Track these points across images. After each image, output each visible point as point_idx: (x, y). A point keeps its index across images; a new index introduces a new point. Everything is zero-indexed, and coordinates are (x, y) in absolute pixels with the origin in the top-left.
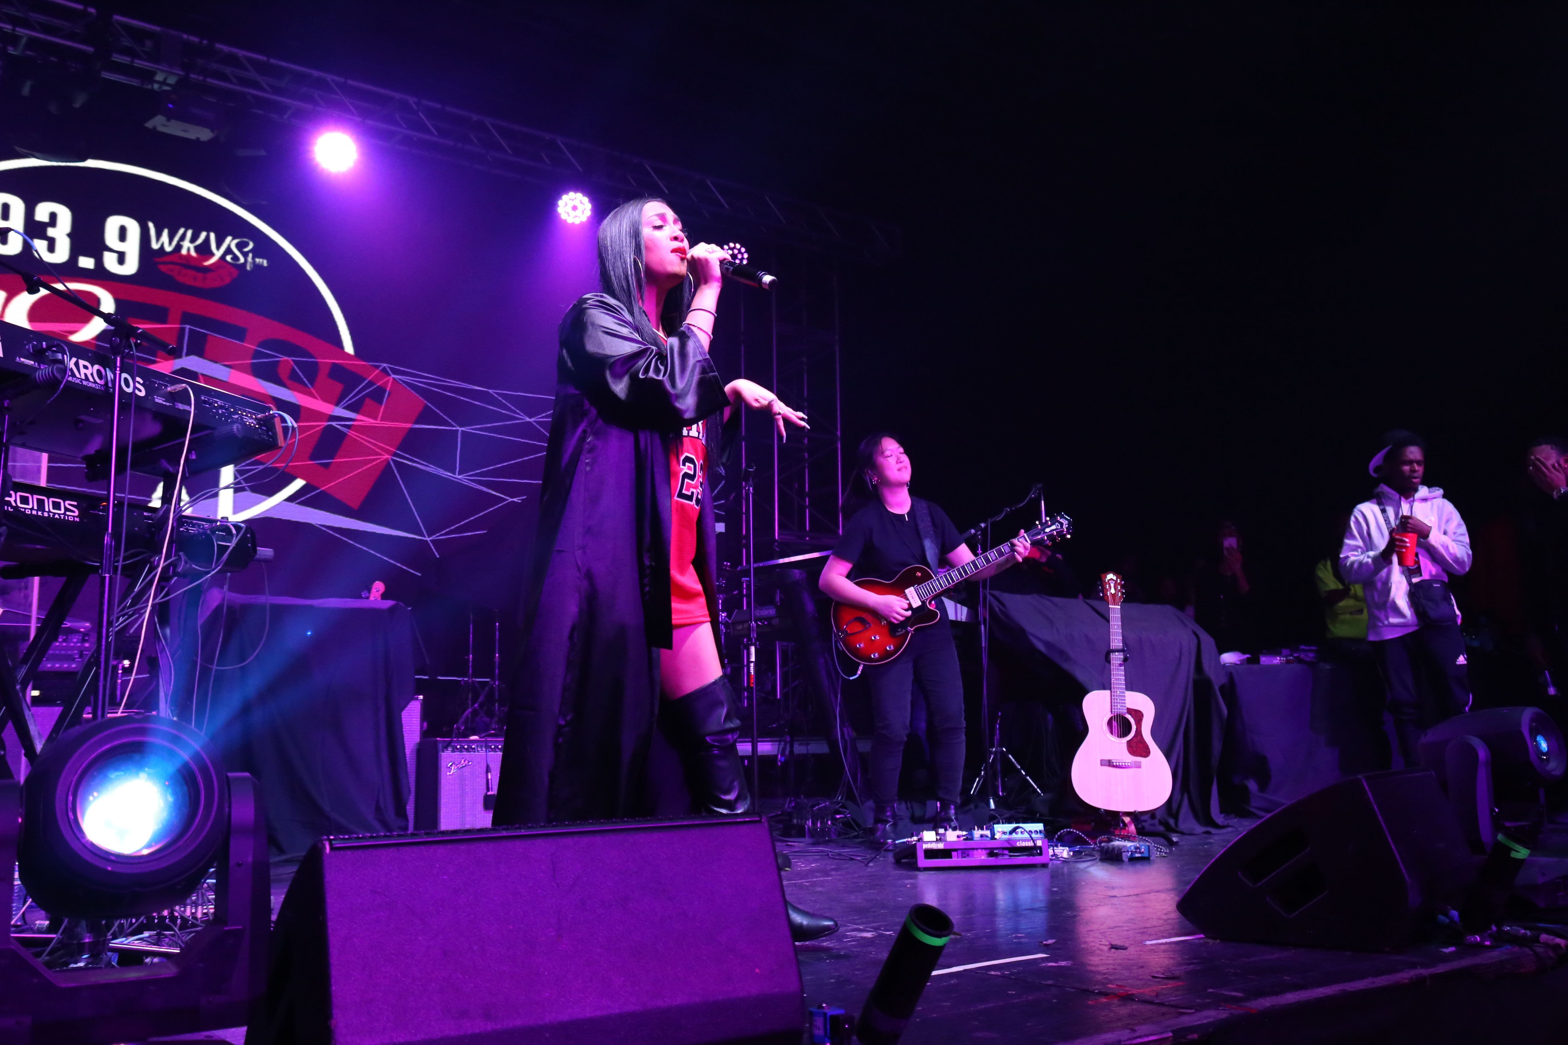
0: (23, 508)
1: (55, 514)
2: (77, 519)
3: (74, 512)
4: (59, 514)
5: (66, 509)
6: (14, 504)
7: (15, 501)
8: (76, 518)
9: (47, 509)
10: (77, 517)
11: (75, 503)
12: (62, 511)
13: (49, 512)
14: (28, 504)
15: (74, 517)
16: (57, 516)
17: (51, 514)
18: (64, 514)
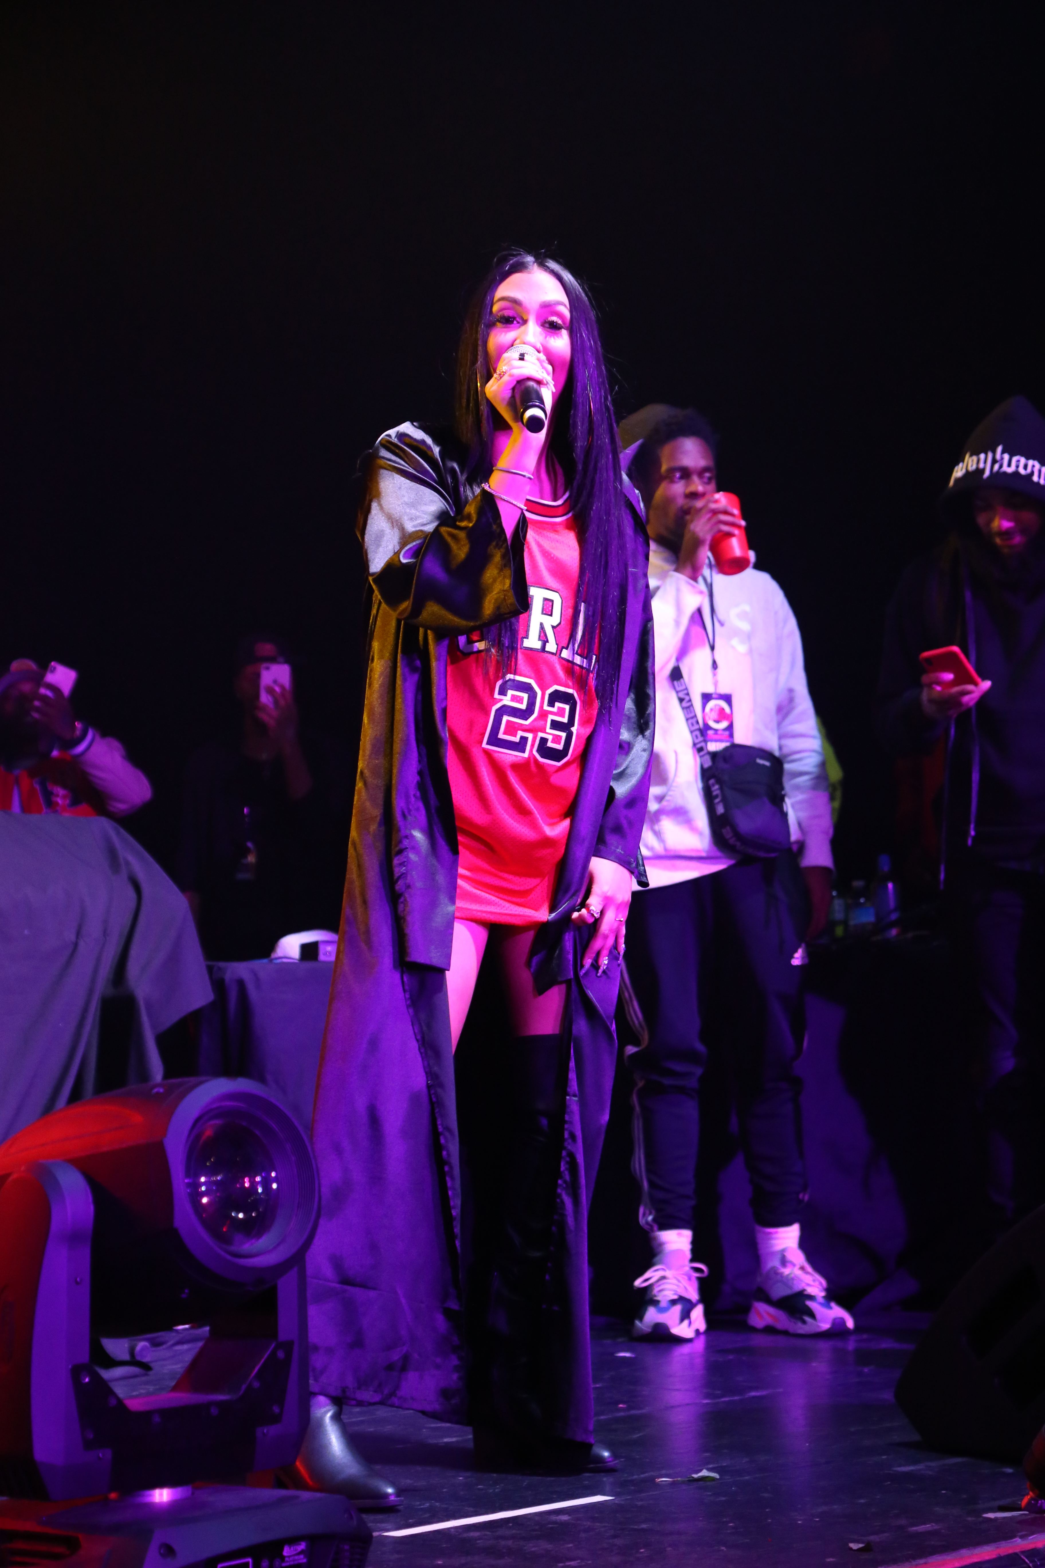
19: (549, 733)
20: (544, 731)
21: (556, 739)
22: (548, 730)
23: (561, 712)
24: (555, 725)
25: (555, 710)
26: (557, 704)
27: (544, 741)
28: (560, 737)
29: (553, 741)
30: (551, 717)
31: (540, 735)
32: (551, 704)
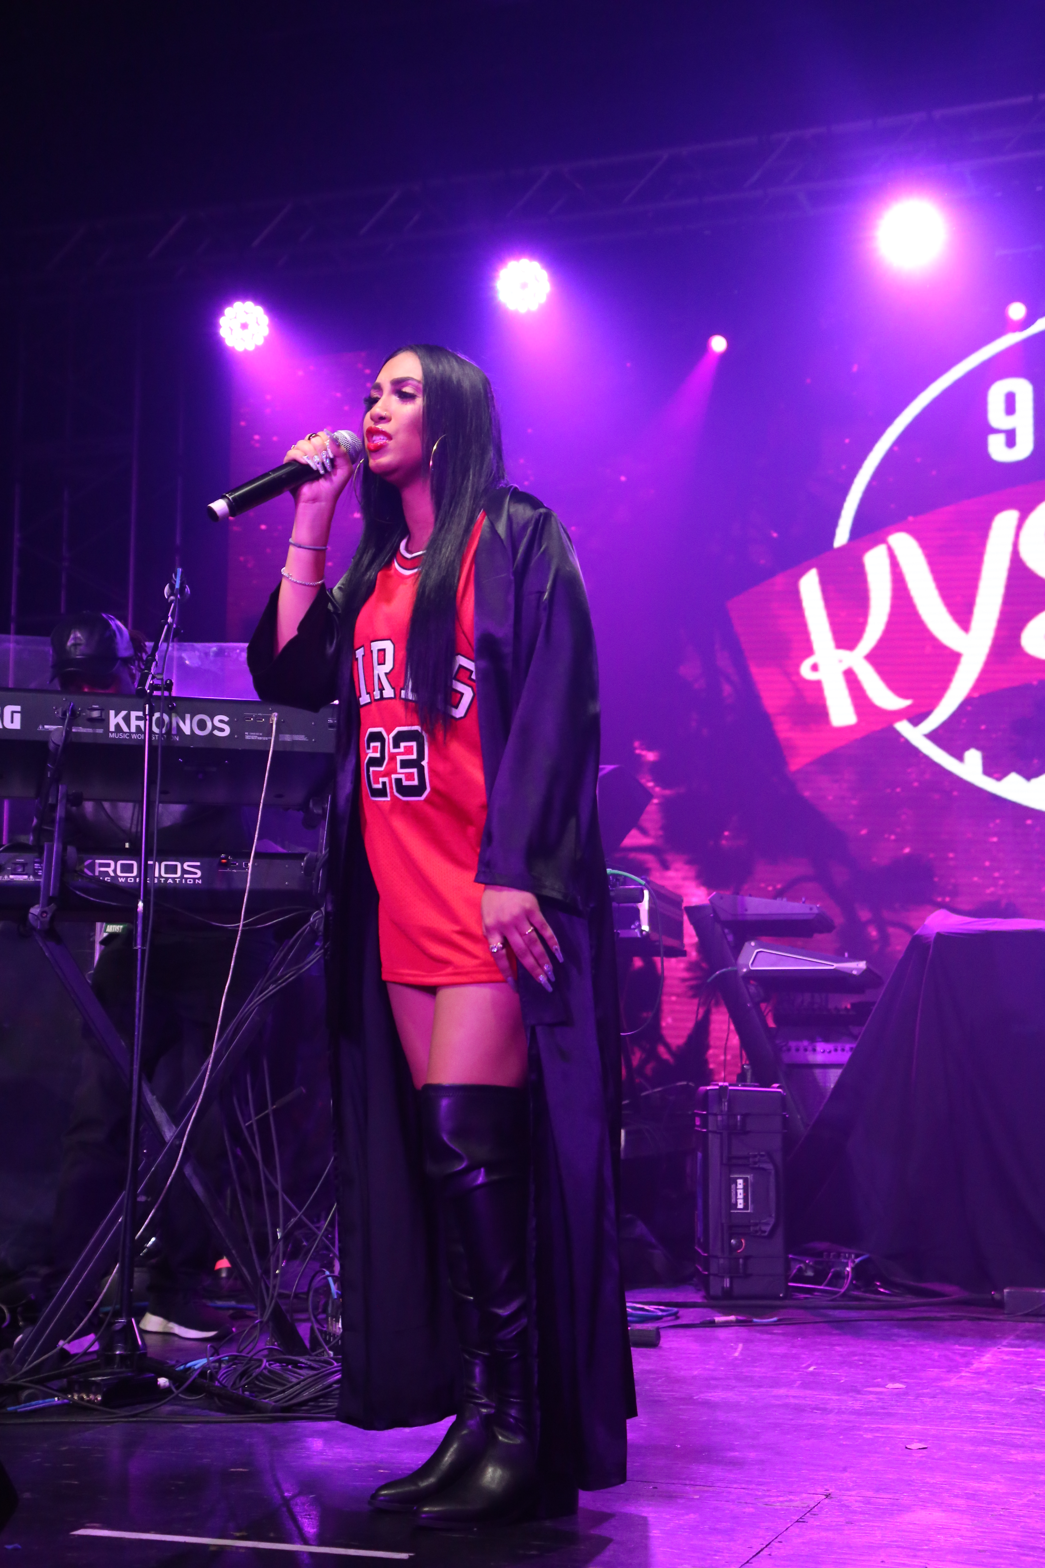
0: (123, 877)
1: (167, 879)
2: (200, 882)
3: (196, 873)
4: (173, 879)
5: (184, 871)
6: (112, 874)
7: (115, 871)
8: (197, 881)
9: (157, 875)
10: (198, 879)
11: (198, 864)
12: (179, 874)
13: (160, 876)
14: (132, 873)
15: (194, 879)
16: (170, 881)
17: (162, 880)
18: (182, 877)
19: (401, 773)
20: (396, 772)
21: (410, 777)
22: (399, 770)
23: (408, 750)
24: (405, 764)
25: (402, 750)
26: (402, 745)
27: (399, 781)
28: (413, 774)
29: (407, 780)
30: (399, 758)
31: (394, 776)
32: (396, 746)
